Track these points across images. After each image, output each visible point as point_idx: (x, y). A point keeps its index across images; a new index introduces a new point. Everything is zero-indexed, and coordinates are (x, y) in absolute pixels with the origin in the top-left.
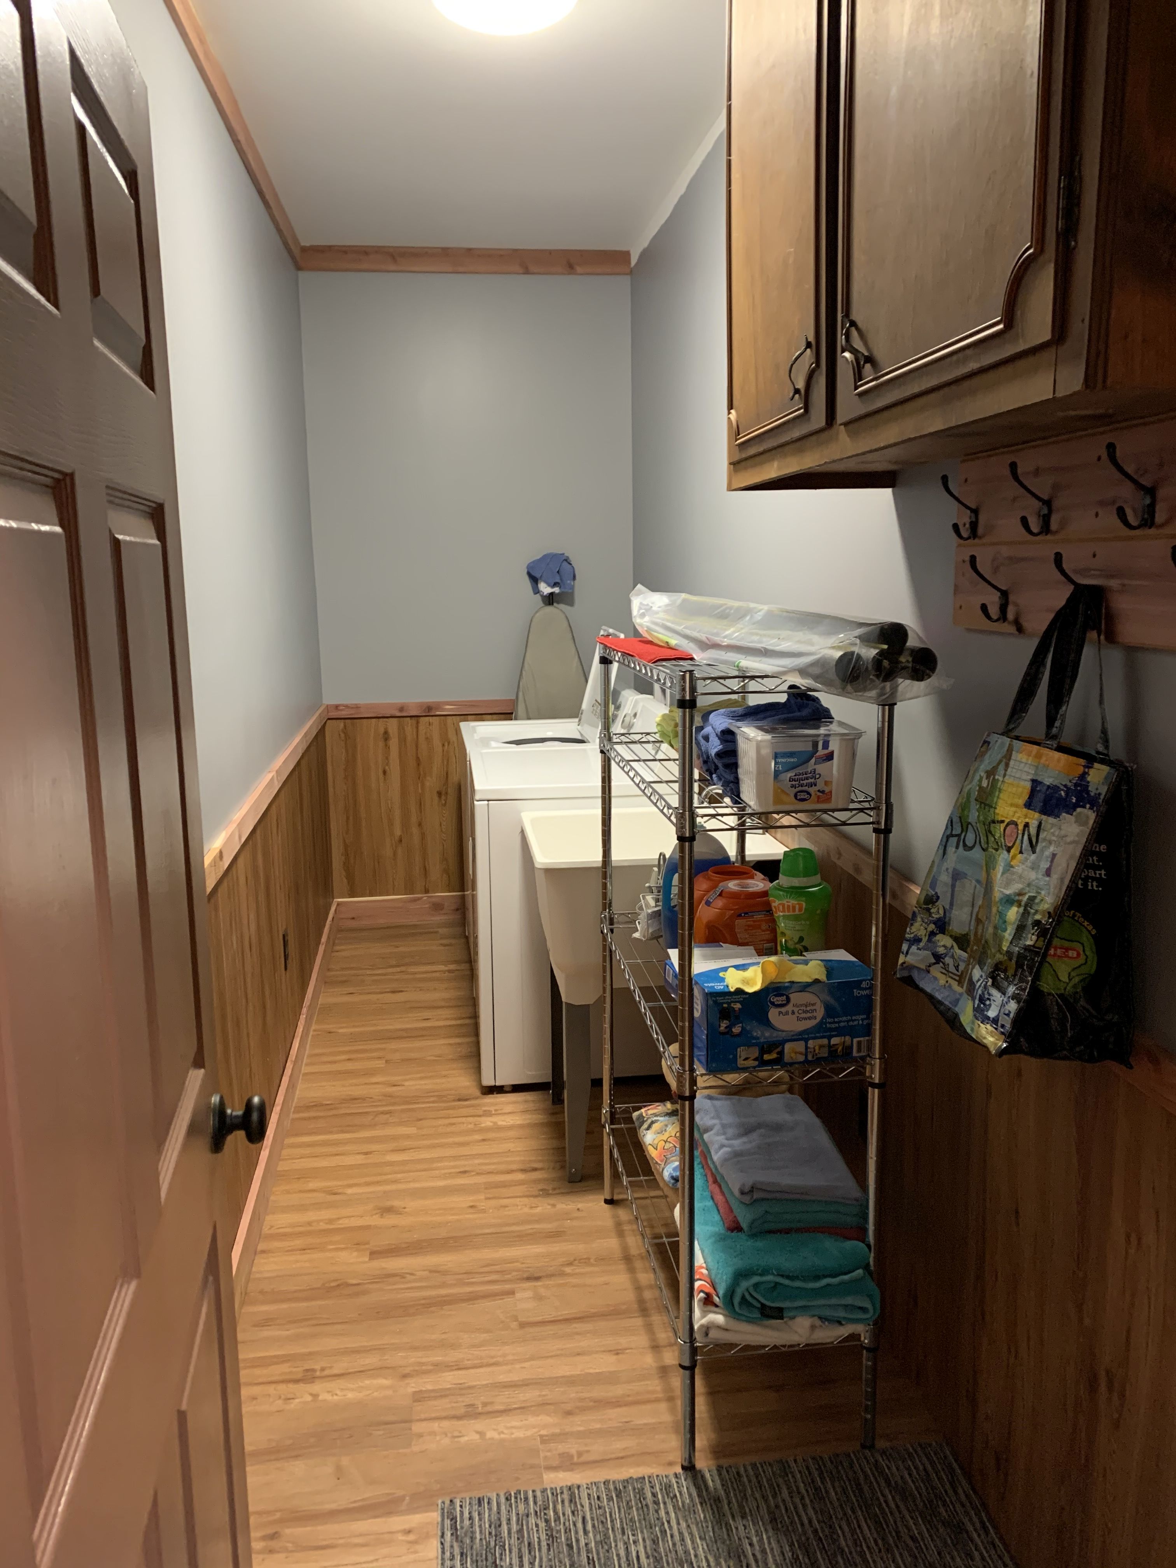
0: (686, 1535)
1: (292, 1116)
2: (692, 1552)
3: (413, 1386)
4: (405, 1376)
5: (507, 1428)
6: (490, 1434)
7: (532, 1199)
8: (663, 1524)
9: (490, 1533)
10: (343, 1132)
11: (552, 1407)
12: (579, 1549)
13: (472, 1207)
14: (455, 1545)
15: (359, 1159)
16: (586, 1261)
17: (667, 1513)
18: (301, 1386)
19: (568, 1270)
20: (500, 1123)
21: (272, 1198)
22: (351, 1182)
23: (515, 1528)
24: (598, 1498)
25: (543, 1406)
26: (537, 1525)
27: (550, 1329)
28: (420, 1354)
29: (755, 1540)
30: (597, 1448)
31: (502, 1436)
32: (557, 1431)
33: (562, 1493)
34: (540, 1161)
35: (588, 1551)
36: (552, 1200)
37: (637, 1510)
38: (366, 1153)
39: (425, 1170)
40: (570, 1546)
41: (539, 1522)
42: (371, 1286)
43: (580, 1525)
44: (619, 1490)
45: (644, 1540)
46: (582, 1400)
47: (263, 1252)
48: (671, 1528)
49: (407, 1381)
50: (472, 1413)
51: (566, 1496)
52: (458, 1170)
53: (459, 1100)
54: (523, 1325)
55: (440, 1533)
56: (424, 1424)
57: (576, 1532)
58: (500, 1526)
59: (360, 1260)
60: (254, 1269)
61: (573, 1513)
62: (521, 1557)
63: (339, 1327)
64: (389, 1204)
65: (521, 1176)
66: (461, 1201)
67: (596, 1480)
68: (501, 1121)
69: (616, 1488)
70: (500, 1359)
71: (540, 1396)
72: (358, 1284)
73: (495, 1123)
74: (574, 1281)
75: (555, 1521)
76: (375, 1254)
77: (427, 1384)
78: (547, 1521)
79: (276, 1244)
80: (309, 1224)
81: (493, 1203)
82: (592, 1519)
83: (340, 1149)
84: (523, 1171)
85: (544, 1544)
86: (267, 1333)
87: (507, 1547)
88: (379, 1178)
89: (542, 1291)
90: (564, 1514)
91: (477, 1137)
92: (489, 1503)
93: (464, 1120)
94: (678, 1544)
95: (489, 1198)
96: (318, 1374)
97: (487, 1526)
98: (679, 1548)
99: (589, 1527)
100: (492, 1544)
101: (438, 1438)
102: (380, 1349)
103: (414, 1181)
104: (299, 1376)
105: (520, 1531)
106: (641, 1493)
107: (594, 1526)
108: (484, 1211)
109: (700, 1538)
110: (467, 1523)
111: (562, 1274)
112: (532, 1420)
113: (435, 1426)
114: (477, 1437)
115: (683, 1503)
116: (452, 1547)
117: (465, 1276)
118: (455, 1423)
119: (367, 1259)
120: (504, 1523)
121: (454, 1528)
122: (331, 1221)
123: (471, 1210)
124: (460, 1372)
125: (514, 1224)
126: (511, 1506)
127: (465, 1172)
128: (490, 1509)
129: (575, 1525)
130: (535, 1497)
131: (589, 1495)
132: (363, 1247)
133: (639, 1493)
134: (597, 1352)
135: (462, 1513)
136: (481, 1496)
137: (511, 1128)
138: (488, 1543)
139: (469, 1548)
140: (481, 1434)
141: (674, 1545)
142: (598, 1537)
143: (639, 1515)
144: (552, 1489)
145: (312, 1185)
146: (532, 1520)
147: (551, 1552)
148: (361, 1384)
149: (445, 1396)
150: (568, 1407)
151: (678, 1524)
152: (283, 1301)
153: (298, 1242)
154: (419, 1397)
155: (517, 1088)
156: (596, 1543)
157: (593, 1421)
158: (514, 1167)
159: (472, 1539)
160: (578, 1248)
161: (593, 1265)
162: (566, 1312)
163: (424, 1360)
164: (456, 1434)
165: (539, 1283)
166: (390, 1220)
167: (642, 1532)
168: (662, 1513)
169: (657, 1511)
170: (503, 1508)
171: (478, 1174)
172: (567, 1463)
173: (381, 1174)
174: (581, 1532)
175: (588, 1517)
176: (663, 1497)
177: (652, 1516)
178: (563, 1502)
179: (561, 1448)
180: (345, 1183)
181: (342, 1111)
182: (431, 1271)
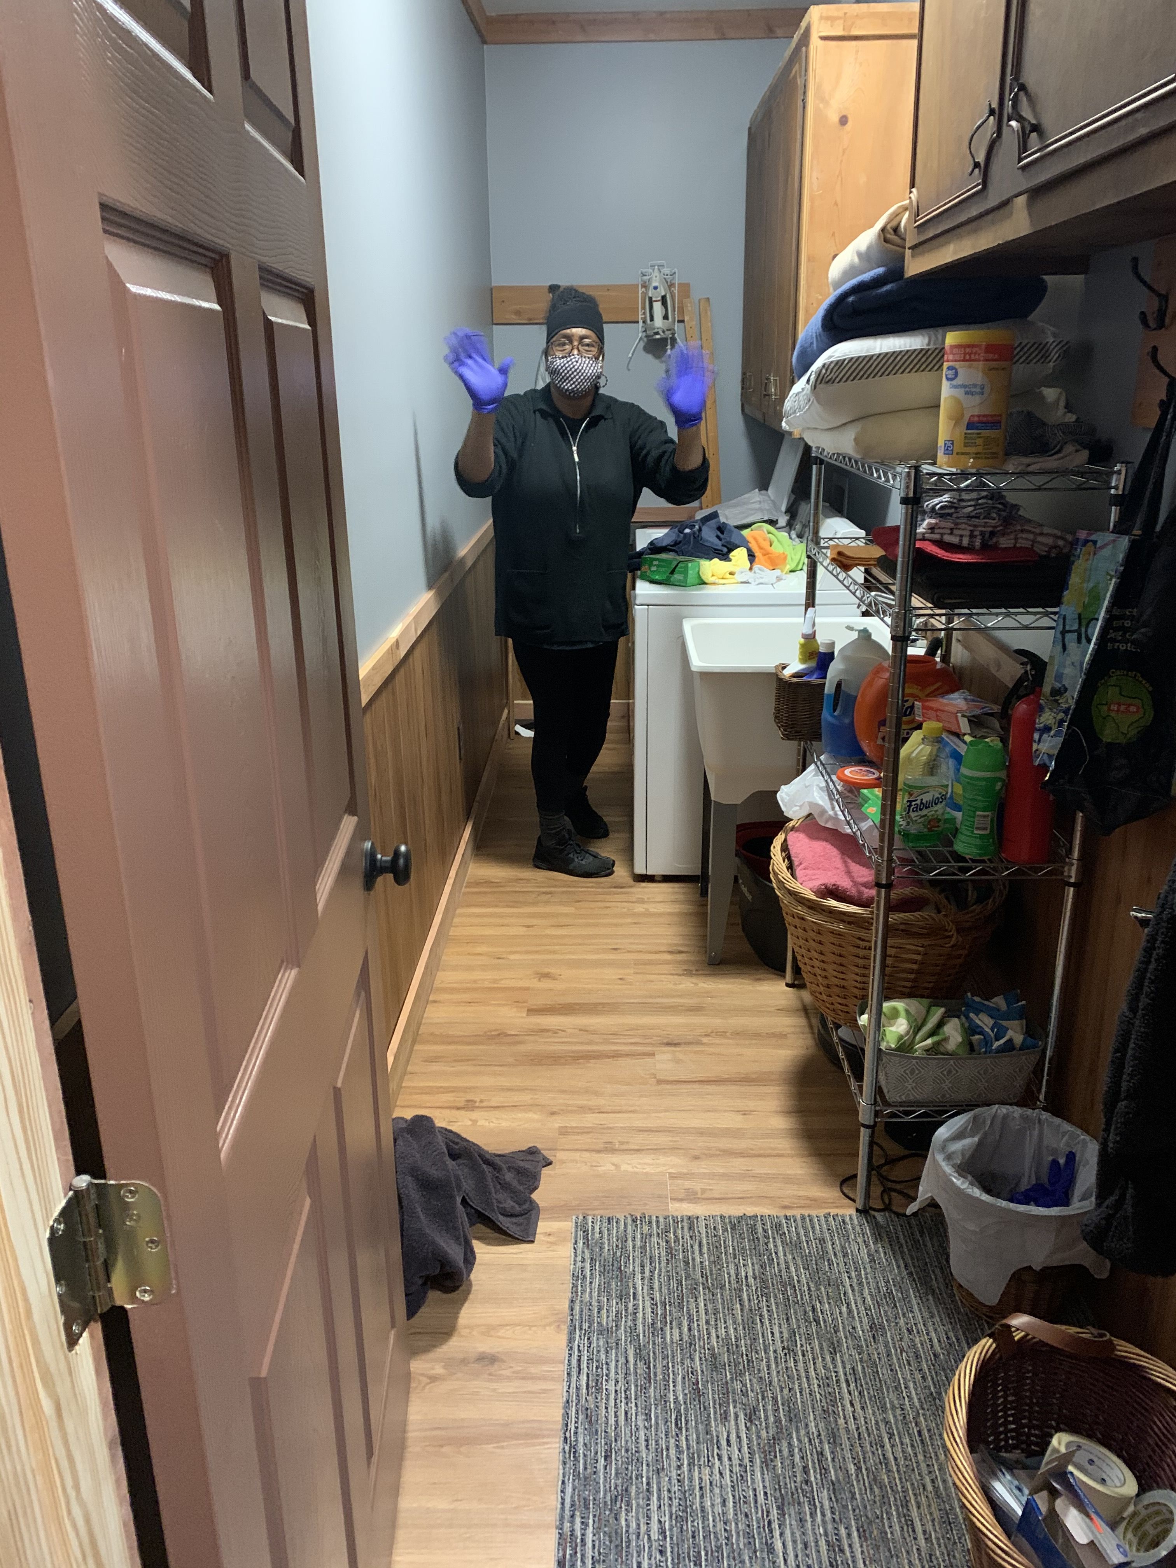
0: (791, 1265)
1: (463, 889)
2: (795, 1278)
3: (557, 1122)
4: (553, 1113)
5: (640, 1164)
6: (624, 1167)
7: (676, 977)
8: (771, 1254)
9: (617, 1246)
10: (508, 906)
11: (682, 1151)
12: (694, 1265)
13: (621, 979)
14: (586, 1251)
15: (522, 931)
16: (722, 1034)
17: (776, 1246)
18: (462, 1112)
19: (705, 1040)
20: (652, 910)
21: (443, 958)
22: (515, 949)
23: (638, 1243)
24: (715, 1228)
25: (674, 1149)
26: (658, 1244)
27: (684, 1088)
28: (567, 1097)
29: (853, 1274)
30: (719, 1188)
31: (636, 1170)
32: (685, 1171)
33: (682, 1221)
34: (686, 945)
35: (702, 1268)
36: (694, 980)
37: (749, 1241)
38: (528, 927)
39: (580, 945)
40: (687, 1263)
41: (660, 1241)
42: (526, 1038)
43: (696, 1247)
44: (735, 1224)
45: (753, 1264)
46: (709, 1149)
47: (435, 1002)
48: (778, 1258)
49: (555, 1117)
50: (609, 1149)
51: (685, 1224)
52: (610, 947)
53: (615, 887)
54: (660, 1082)
55: (573, 1241)
56: (567, 1153)
57: (693, 1253)
58: (626, 1241)
59: (519, 1015)
60: (425, 1015)
61: (691, 1237)
62: (642, 1266)
63: (496, 1068)
64: (546, 970)
65: (668, 957)
66: (611, 974)
67: (714, 1214)
68: (653, 908)
69: (731, 1222)
70: (638, 1108)
71: (671, 1141)
72: (516, 1035)
73: (647, 910)
74: (712, 1050)
75: (675, 1242)
76: (531, 1011)
77: (573, 1121)
78: (667, 1242)
79: (447, 996)
80: (475, 982)
81: (639, 977)
82: (708, 1244)
83: (506, 921)
84: (670, 952)
85: (663, 1259)
86: (435, 1067)
87: (631, 1258)
88: (538, 948)
89: (681, 1056)
90: (683, 1238)
91: (629, 920)
92: (617, 1222)
93: (619, 904)
94: (784, 1271)
95: (636, 973)
96: (477, 1104)
97: (615, 1240)
98: (784, 1273)
99: (705, 1250)
100: (619, 1254)
101: (579, 1165)
102: (532, 1090)
103: (570, 953)
104: (461, 1105)
105: (643, 1247)
106: (753, 1229)
107: (709, 1249)
108: (631, 984)
109: (804, 1268)
110: (597, 1236)
111: (700, 1043)
112: (662, 1159)
113: (577, 1155)
114: (613, 1168)
115: (791, 1238)
116: (583, 1252)
117: (611, 1037)
118: (594, 1155)
119: (524, 1015)
120: (630, 1240)
121: (586, 1237)
122: (495, 981)
123: (620, 982)
124: (601, 1115)
125: (659, 997)
126: (636, 1226)
127: (615, 949)
128: (618, 1228)
129: (692, 1247)
130: (658, 1222)
131: (706, 1225)
132: (521, 1005)
133: (751, 1228)
134: (725, 1111)
135: (593, 1227)
136: (611, 1216)
137: (661, 915)
138: (614, 1254)
139: (598, 1255)
140: (617, 1166)
141: (780, 1271)
142: (712, 1259)
143: (750, 1245)
144: (673, 1217)
145: (479, 950)
146: (654, 1239)
147: (670, 1265)
148: (514, 1116)
149: (588, 1133)
150: (697, 1153)
151: (785, 1255)
152: (450, 1043)
153: (466, 997)
154: (564, 1131)
155: (667, 879)
156: (709, 1262)
157: (717, 1166)
158: (663, 949)
159: (601, 1248)
160: (717, 1022)
161: (729, 1038)
162: (700, 1076)
163: (570, 1102)
164: (594, 1164)
165: (678, 1049)
166: (546, 984)
167: (752, 1259)
168: (771, 1245)
169: (766, 1244)
170: (629, 1227)
171: (629, 952)
172: (691, 1197)
173: (541, 945)
174: (697, 1253)
175: (704, 1241)
176: (773, 1233)
177: (762, 1248)
178: (682, 1228)
179: (688, 1184)
180: (509, 950)
181: (508, 889)
182: (580, 1030)
